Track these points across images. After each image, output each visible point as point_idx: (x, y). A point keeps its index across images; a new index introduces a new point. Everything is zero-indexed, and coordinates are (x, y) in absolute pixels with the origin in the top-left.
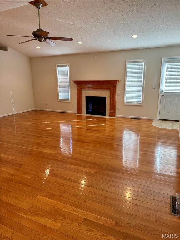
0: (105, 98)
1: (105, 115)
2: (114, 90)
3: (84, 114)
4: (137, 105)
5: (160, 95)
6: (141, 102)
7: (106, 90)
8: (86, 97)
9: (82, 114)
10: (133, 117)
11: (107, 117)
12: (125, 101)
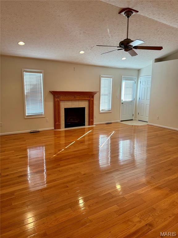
0: (84, 108)
1: (84, 125)
2: (92, 100)
3: (63, 129)
4: (108, 112)
5: (121, 103)
6: (110, 110)
7: (84, 101)
8: (65, 109)
9: (60, 129)
10: (107, 122)
11: (87, 126)
12: (101, 110)
